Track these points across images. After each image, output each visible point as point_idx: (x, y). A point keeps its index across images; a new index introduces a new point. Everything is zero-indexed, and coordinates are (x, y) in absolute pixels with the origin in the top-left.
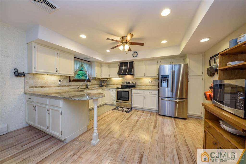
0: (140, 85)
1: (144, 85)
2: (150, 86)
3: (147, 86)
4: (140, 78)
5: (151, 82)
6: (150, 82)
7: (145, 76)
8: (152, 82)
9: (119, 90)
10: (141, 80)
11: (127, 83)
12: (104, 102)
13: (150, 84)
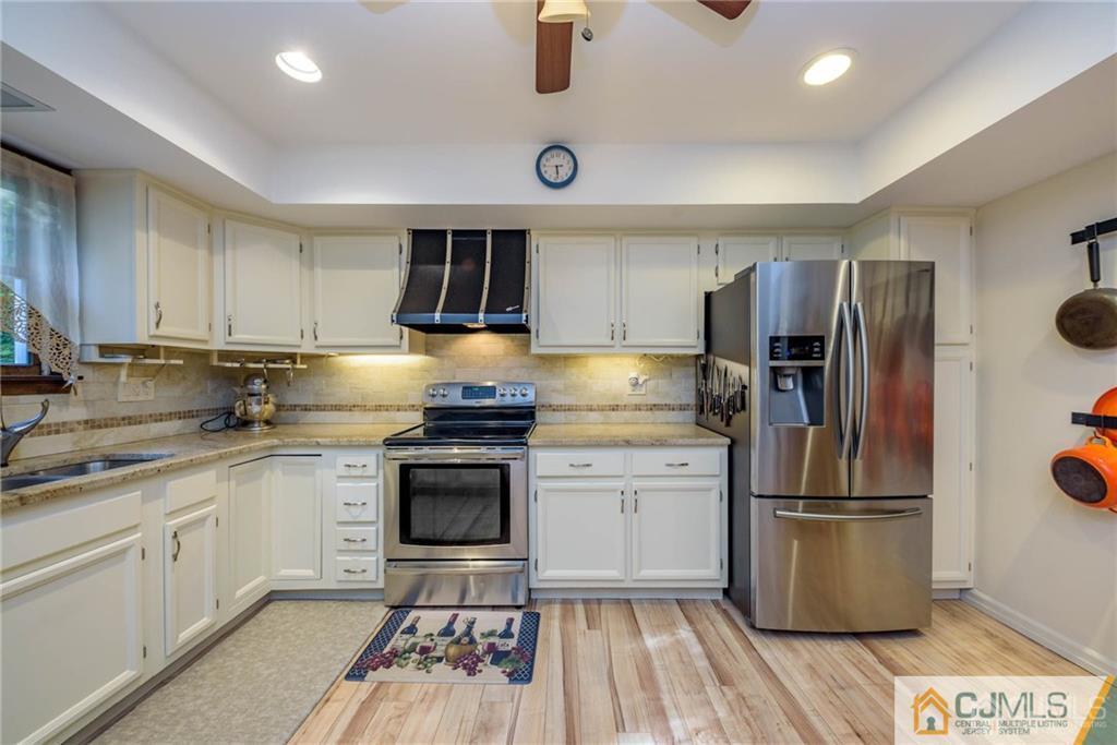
0: (570, 409)
1: (594, 403)
2: (638, 408)
3: (615, 408)
4: (567, 358)
5: (646, 380)
6: (635, 384)
7: (618, 339)
8: (651, 384)
9: (409, 454)
10: (575, 374)
11: (469, 390)
12: (261, 578)
13: (637, 400)
